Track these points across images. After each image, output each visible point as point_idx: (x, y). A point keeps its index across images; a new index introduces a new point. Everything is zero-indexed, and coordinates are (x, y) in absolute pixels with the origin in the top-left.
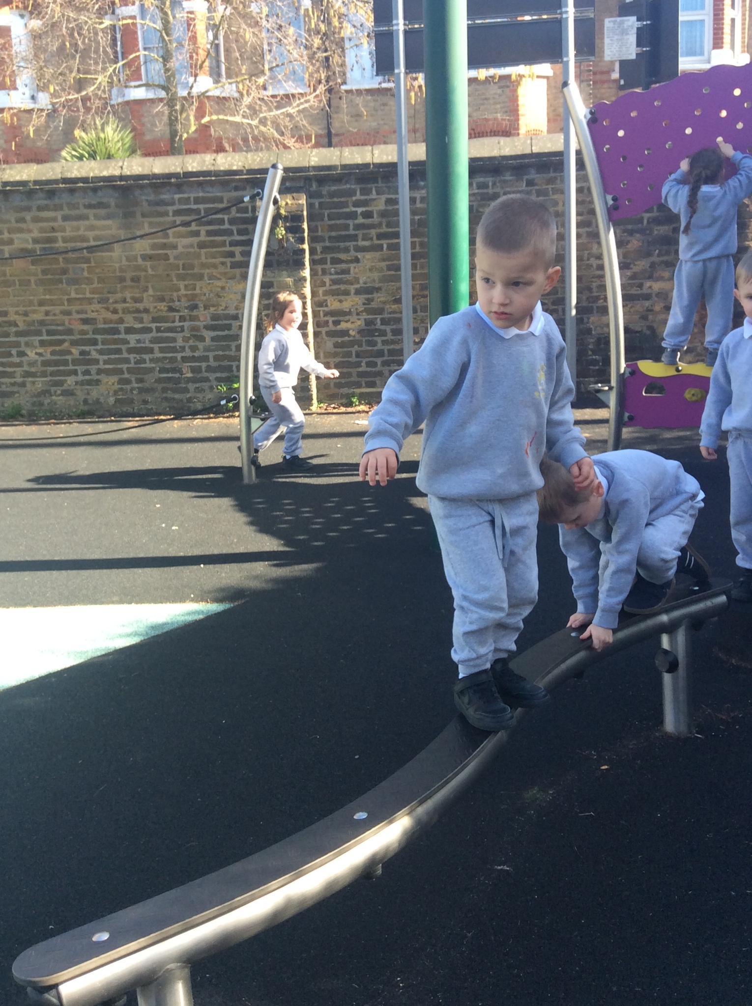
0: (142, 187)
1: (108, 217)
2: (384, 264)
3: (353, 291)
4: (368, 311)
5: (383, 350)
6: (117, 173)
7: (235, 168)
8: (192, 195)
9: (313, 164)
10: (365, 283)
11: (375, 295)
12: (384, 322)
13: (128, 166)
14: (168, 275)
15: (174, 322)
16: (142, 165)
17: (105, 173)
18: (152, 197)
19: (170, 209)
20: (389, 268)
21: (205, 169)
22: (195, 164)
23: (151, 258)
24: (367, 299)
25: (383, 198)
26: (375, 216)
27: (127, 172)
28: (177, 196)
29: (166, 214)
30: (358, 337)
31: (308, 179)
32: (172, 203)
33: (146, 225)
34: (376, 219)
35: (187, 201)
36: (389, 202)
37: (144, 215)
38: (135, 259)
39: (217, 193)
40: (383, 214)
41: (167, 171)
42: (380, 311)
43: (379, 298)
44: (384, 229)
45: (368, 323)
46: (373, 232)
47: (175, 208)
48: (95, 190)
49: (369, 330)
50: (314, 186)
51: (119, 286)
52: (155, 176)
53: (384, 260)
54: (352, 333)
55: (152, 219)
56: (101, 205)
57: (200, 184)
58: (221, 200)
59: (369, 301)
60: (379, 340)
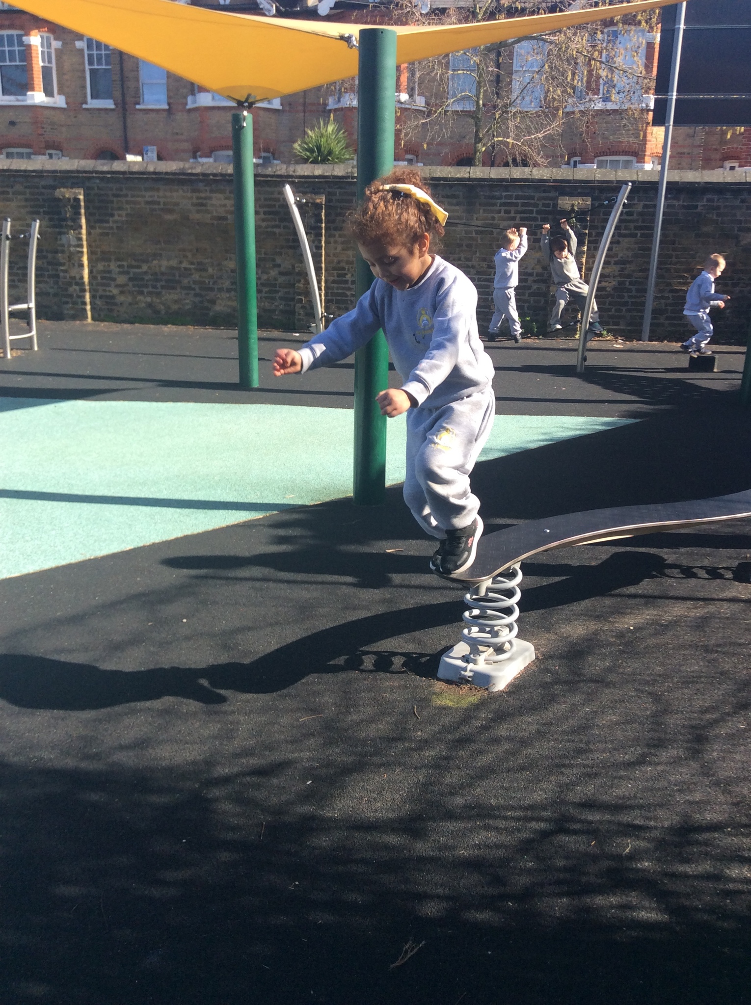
0: (482, 186)
1: (457, 204)
2: (636, 246)
3: (613, 262)
4: (620, 276)
5: (627, 302)
6: (467, 176)
7: (545, 178)
8: (515, 194)
9: (597, 178)
10: (621, 257)
11: (628, 266)
12: (631, 283)
13: (473, 173)
14: (491, 244)
15: (490, 275)
16: (483, 172)
17: (458, 176)
18: (487, 194)
19: (499, 201)
20: (640, 249)
21: (525, 177)
22: (518, 174)
23: (481, 232)
24: (622, 268)
25: (642, 203)
26: (635, 215)
27: (473, 176)
28: (504, 194)
29: (494, 205)
30: (612, 292)
31: (593, 188)
32: (501, 198)
33: (481, 211)
34: (635, 217)
35: (510, 197)
36: (645, 206)
37: (480, 204)
38: (471, 233)
39: (530, 193)
40: (641, 214)
41: (499, 177)
42: (629, 276)
43: (630, 268)
44: (640, 224)
45: (620, 283)
46: (632, 225)
47: (503, 201)
48: (451, 186)
49: (620, 289)
50: (597, 192)
51: (457, 249)
52: (491, 180)
53: (636, 243)
54: (608, 289)
55: (486, 208)
56: (453, 196)
57: (521, 187)
58: (533, 198)
59: (622, 269)
60: (626, 294)
